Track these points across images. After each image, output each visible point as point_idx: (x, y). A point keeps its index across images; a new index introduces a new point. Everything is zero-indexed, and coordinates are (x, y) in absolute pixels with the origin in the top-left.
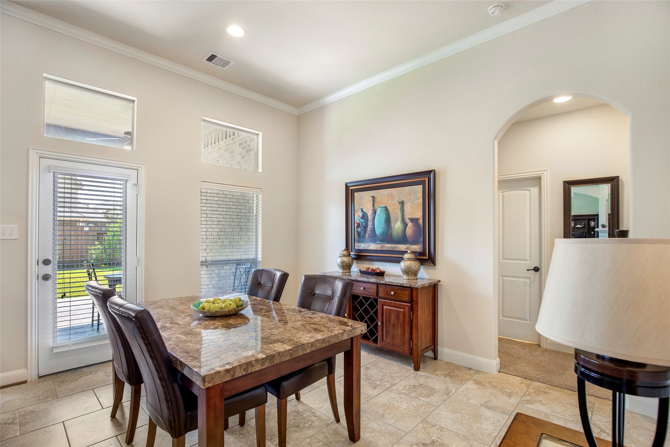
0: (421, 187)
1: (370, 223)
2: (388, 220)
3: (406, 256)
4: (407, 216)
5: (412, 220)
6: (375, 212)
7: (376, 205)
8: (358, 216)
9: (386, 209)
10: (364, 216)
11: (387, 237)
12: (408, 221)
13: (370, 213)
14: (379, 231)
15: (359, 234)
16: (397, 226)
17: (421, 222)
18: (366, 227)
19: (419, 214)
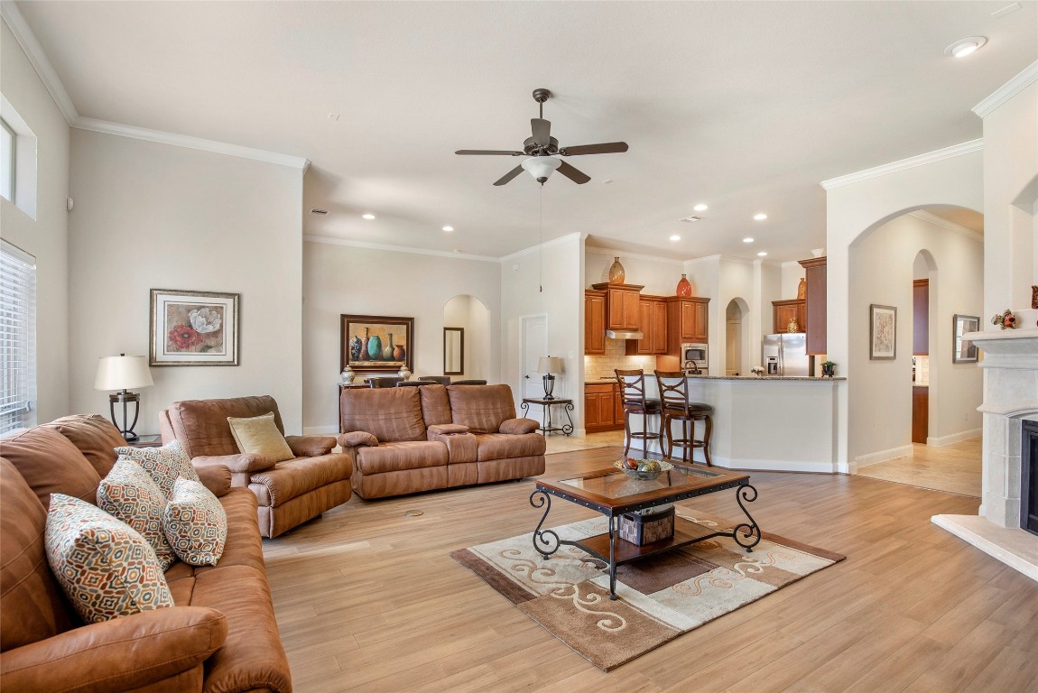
0: (405, 326)
1: (363, 348)
2: (379, 346)
3: (402, 368)
4: (394, 344)
5: (398, 346)
6: (368, 339)
7: (369, 335)
8: (352, 342)
9: (378, 338)
10: (359, 342)
11: (379, 357)
12: (395, 347)
13: (363, 340)
14: (372, 352)
15: (353, 355)
16: (387, 350)
17: (405, 348)
18: (359, 350)
19: (404, 343)
